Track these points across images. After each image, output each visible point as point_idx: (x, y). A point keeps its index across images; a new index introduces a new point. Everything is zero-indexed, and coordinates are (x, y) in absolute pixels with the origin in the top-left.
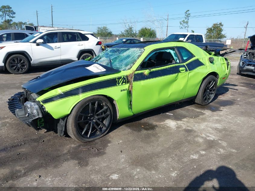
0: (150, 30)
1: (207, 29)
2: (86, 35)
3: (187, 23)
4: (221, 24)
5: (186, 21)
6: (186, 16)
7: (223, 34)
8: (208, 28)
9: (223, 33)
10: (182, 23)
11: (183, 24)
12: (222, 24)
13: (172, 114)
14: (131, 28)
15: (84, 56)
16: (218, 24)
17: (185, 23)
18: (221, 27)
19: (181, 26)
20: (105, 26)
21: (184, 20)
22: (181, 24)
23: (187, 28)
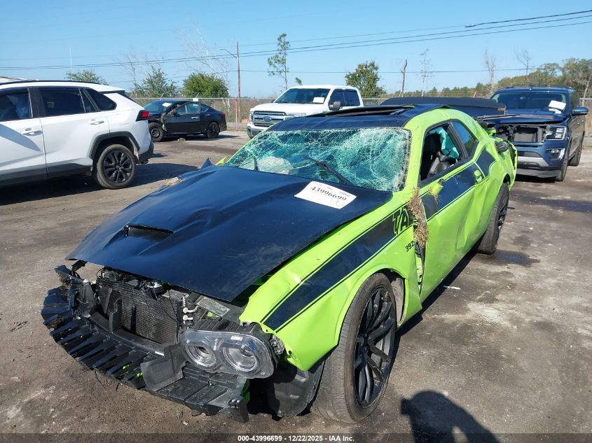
0: (211, 79)
1: (347, 77)
2: (107, 95)
3: (283, 62)
4: (373, 65)
5: (281, 56)
6: (280, 48)
7: (379, 86)
8: (348, 74)
9: (379, 84)
10: (273, 61)
11: (276, 65)
12: (375, 65)
13: (458, 288)
14: (159, 76)
15: (108, 153)
16: (368, 64)
17: (278, 61)
18: (375, 71)
19: (272, 69)
20: (88, 69)
21: (277, 56)
22: (270, 63)
23: (283, 74)
